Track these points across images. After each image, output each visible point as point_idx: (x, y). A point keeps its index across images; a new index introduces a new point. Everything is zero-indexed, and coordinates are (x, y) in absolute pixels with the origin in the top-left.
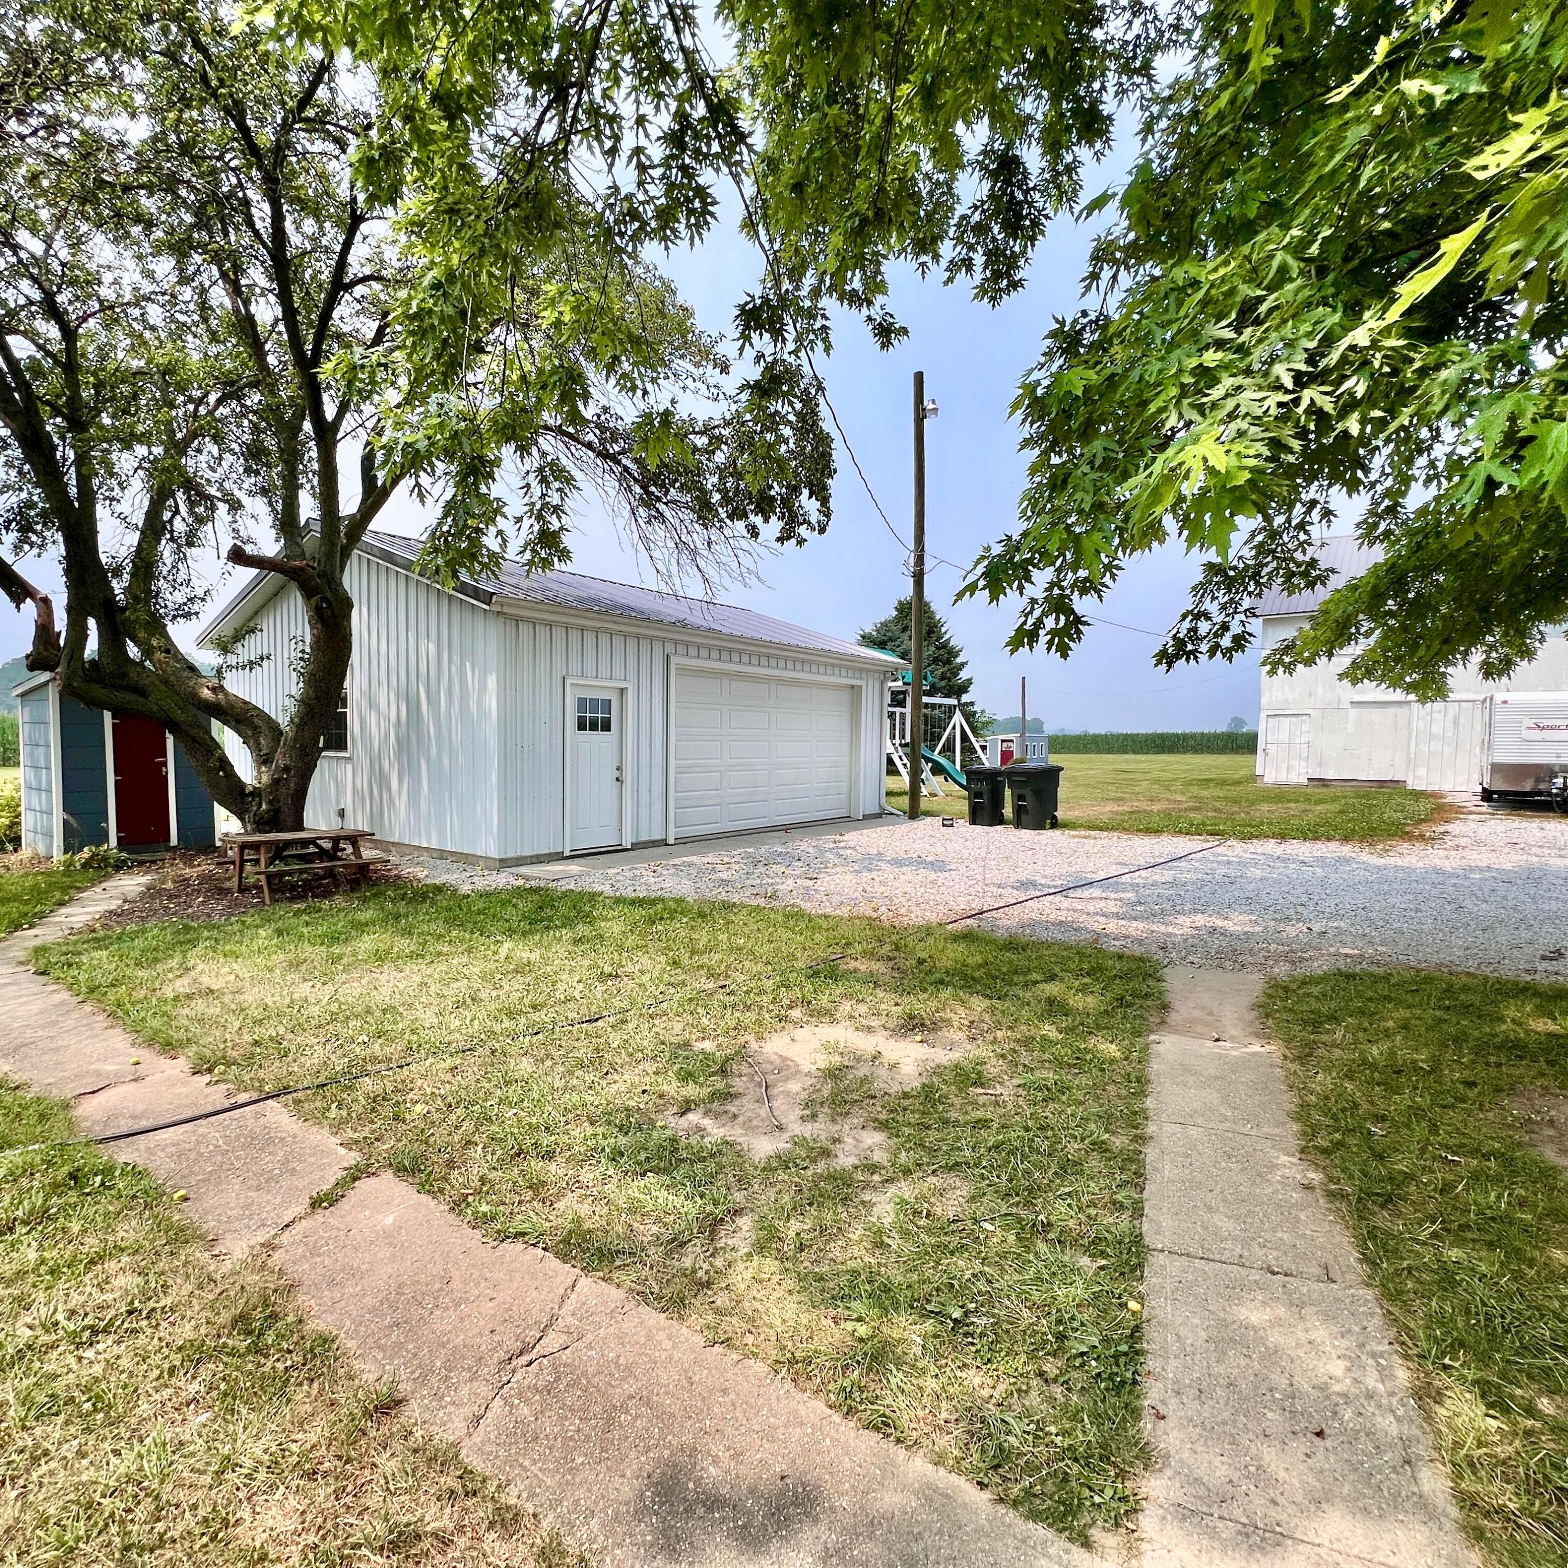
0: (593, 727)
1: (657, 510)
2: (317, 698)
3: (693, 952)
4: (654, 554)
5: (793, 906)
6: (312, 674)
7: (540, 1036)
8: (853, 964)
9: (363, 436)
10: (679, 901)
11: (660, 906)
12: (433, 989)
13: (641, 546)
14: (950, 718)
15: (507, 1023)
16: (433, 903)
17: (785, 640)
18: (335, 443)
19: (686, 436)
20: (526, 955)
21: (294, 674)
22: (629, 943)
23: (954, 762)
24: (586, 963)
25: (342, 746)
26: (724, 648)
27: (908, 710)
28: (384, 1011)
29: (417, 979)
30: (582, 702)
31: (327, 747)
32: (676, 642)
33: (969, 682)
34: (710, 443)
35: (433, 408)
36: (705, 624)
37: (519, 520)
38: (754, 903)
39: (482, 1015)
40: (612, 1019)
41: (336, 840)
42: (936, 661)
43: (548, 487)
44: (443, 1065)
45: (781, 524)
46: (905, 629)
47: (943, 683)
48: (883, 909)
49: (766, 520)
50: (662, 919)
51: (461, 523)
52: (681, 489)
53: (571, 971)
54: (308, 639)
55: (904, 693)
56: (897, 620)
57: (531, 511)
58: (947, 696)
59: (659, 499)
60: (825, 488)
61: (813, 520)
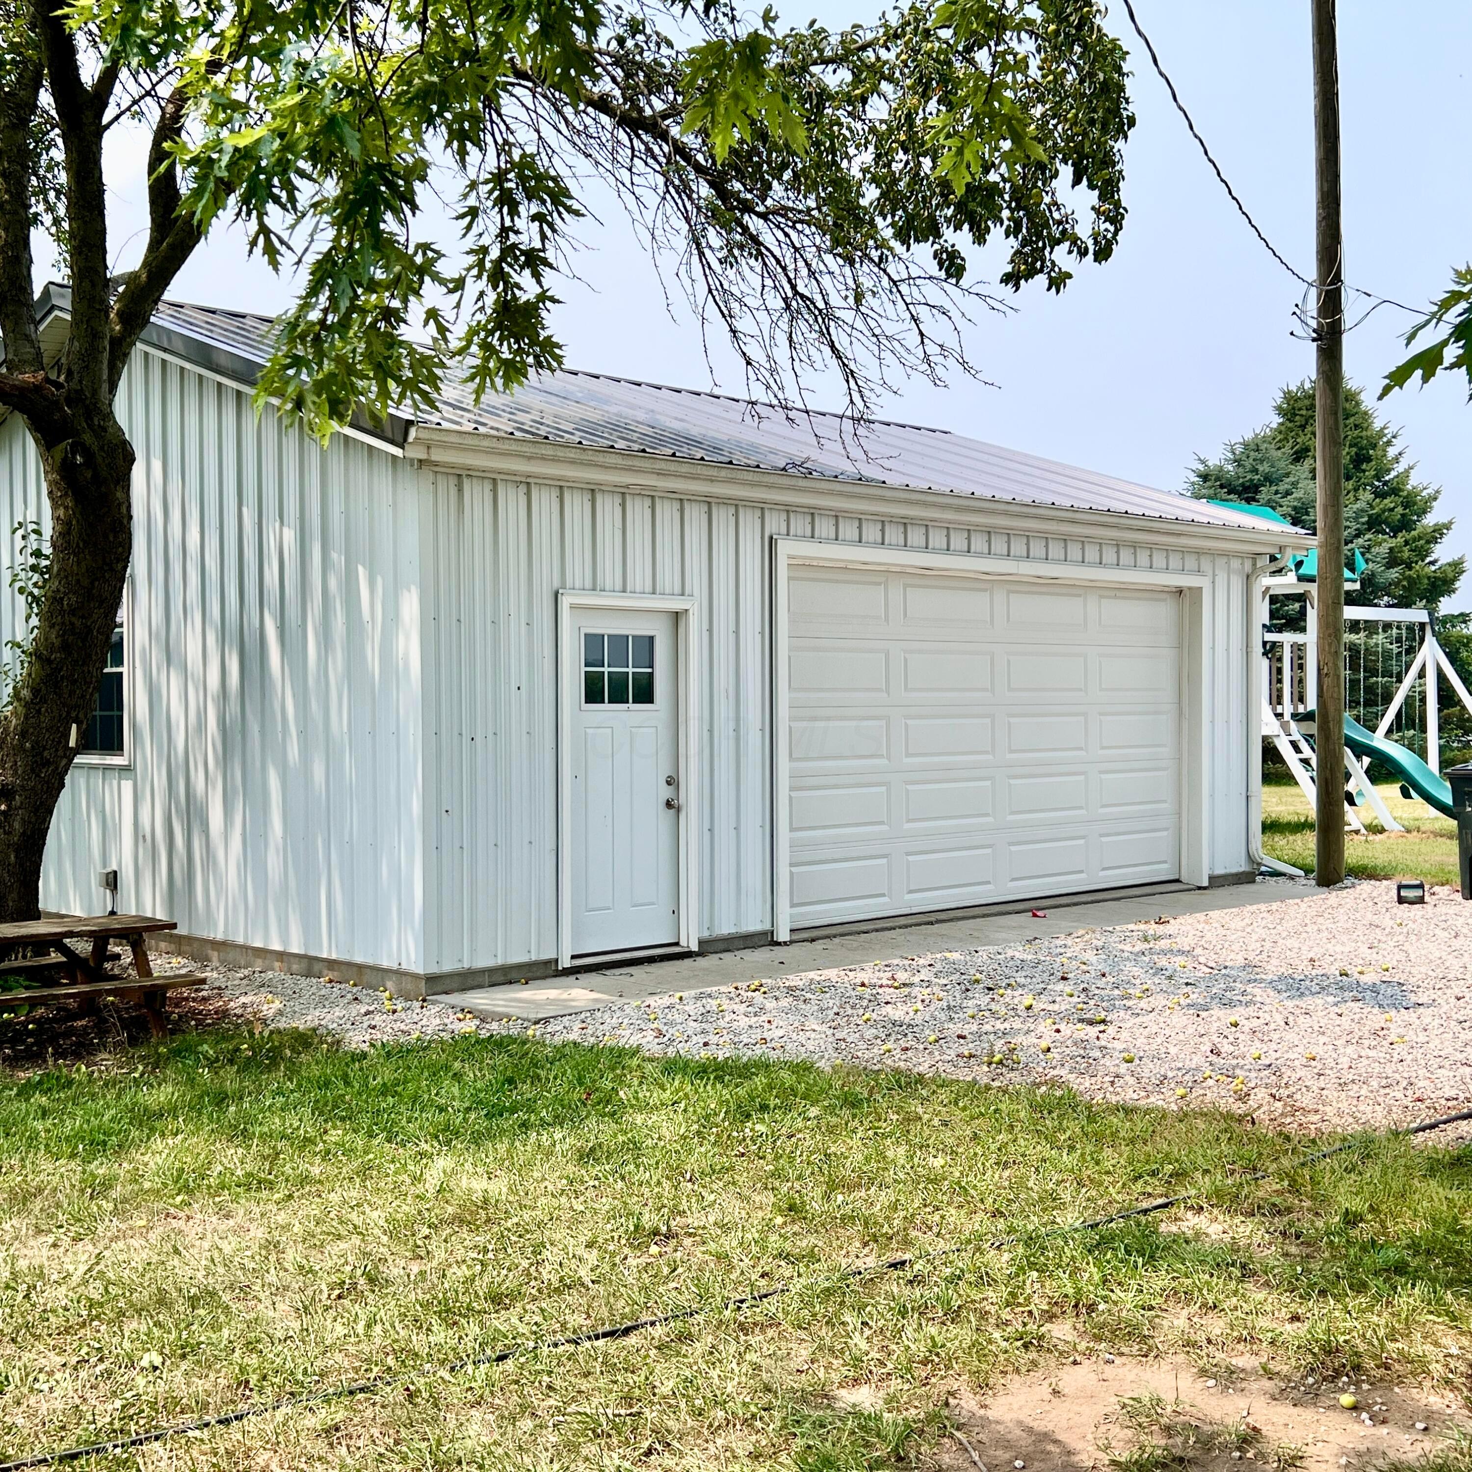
0: (618, 697)
1: (745, 229)
2: (65, 647)
3: (832, 1186)
4: (738, 325)
5: (1053, 1083)
6: (55, 600)
7: (509, 1365)
8: (1191, 1222)
9: (153, 112)
10: (803, 1068)
11: (760, 1081)
12: (291, 1256)
13: (712, 310)
14: (1411, 651)
15: (440, 1335)
16: (293, 1071)
17: (1026, 495)
18: (100, 130)
19: (805, 69)
20: (479, 1185)
21: (21, 600)
22: (692, 1164)
23: (1423, 753)
24: (605, 1204)
25: (113, 744)
26: (893, 520)
27: (1310, 638)
28: (194, 1302)
29: (258, 1233)
30: (593, 642)
31: (87, 745)
32: (789, 510)
33: (1457, 568)
34: (857, 80)
35: (288, 74)
36: (848, 468)
37: (459, 284)
38: (964, 1075)
39: (388, 1312)
40: (659, 1331)
41: (101, 938)
42: (1374, 523)
43: (514, 212)
44: (311, 1421)
45: (1013, 243)
46: (1300, 455)
47: (1394, 574)
48: (1261, 1095)
49: (980, 238)
50: (764, 1108)
51: (344, 304)
52: (794, 185)
53: (576, 1220)
54: (48, 529)
55: (1301, 598)
56: (1282, 436)
57: (481, 264)
58: (1404, 603)
59: (747, 207)
60: (1108, 160)
61: (1084, 231)
